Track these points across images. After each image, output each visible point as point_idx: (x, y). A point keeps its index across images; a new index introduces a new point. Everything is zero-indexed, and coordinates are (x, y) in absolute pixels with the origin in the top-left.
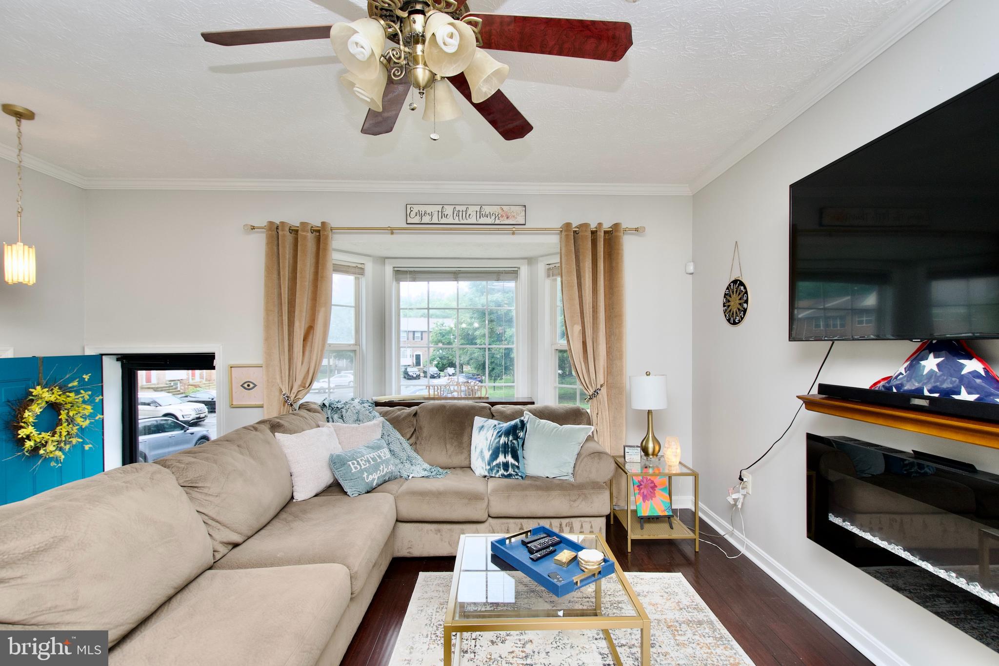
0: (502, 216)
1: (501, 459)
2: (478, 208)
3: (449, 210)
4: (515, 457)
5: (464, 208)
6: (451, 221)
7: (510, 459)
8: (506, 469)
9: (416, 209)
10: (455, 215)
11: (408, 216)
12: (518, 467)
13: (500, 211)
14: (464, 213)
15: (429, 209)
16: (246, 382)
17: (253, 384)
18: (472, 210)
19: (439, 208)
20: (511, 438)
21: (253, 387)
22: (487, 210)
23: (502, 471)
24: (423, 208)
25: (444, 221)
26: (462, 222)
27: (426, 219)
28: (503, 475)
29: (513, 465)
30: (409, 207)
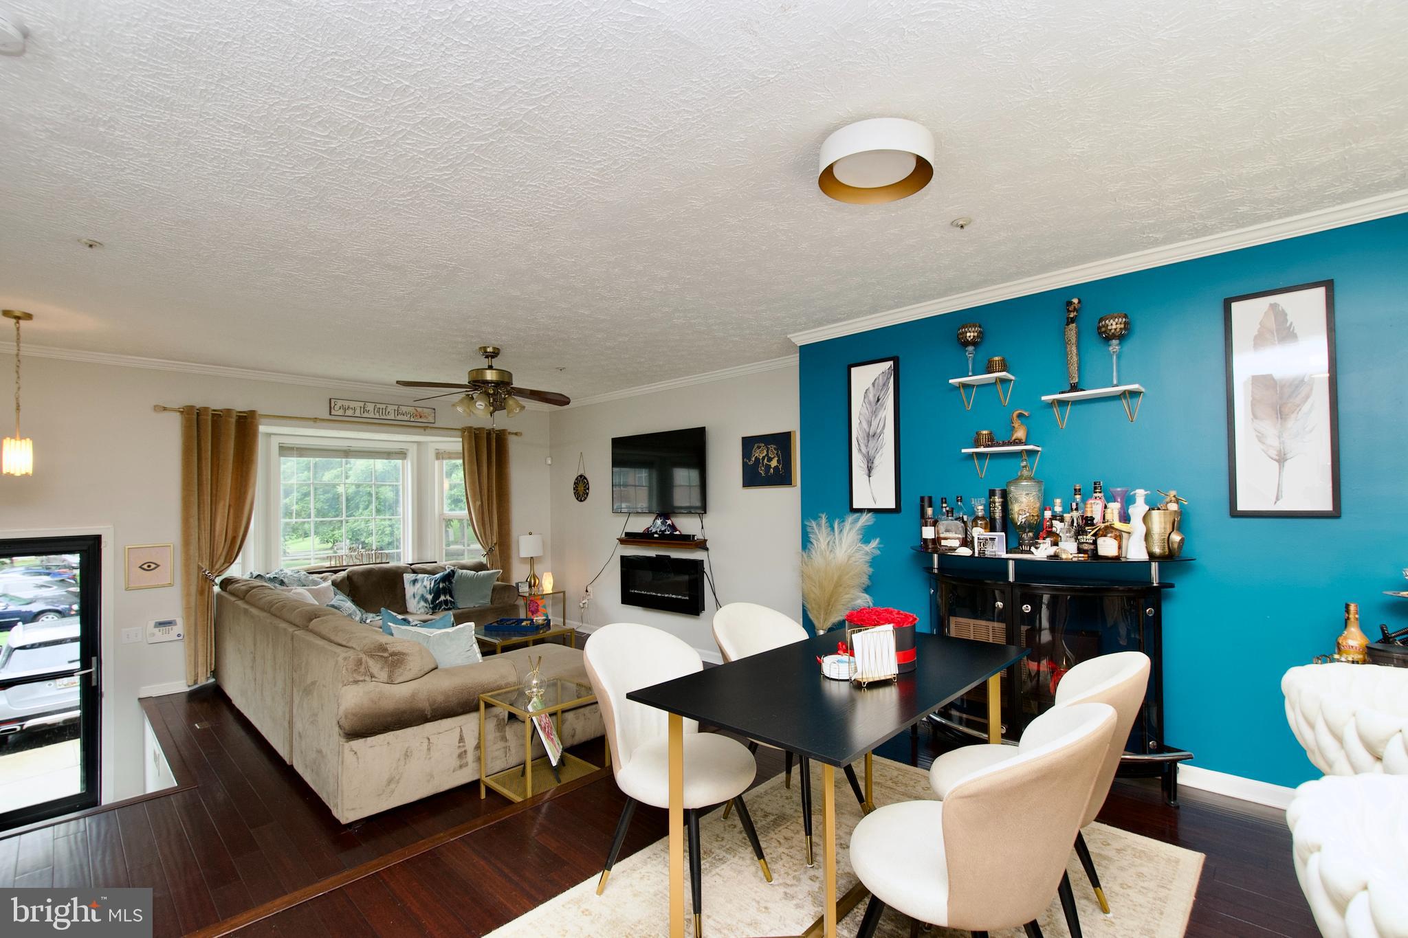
0: (416, 416)
1: (442, 598)
2: (396, 408)
3: (370, 407)
4: (451, 596)
5: (384, 406)
6: (372, 415)
7: (448, 598)
8: (447, 605)
9: (340, 403)
10: (376, 411)
11: (332, 410)
12: (454, 603)
13: (415, 411)
14: (384, 410)
15: (352, 404)
16: (145, 564)
17: (156, 564)
18: (390, 408)
19: (362, 404)
20: (447, 583)
21: (155, 568)
22: (404, 409)
23: (444, 606)
24: (346, 404)
25: (366, 415)
26: (382, 417)
27: (349, 413)
28: (444, 609)
29: (451, 601)
30: (333, 401)
